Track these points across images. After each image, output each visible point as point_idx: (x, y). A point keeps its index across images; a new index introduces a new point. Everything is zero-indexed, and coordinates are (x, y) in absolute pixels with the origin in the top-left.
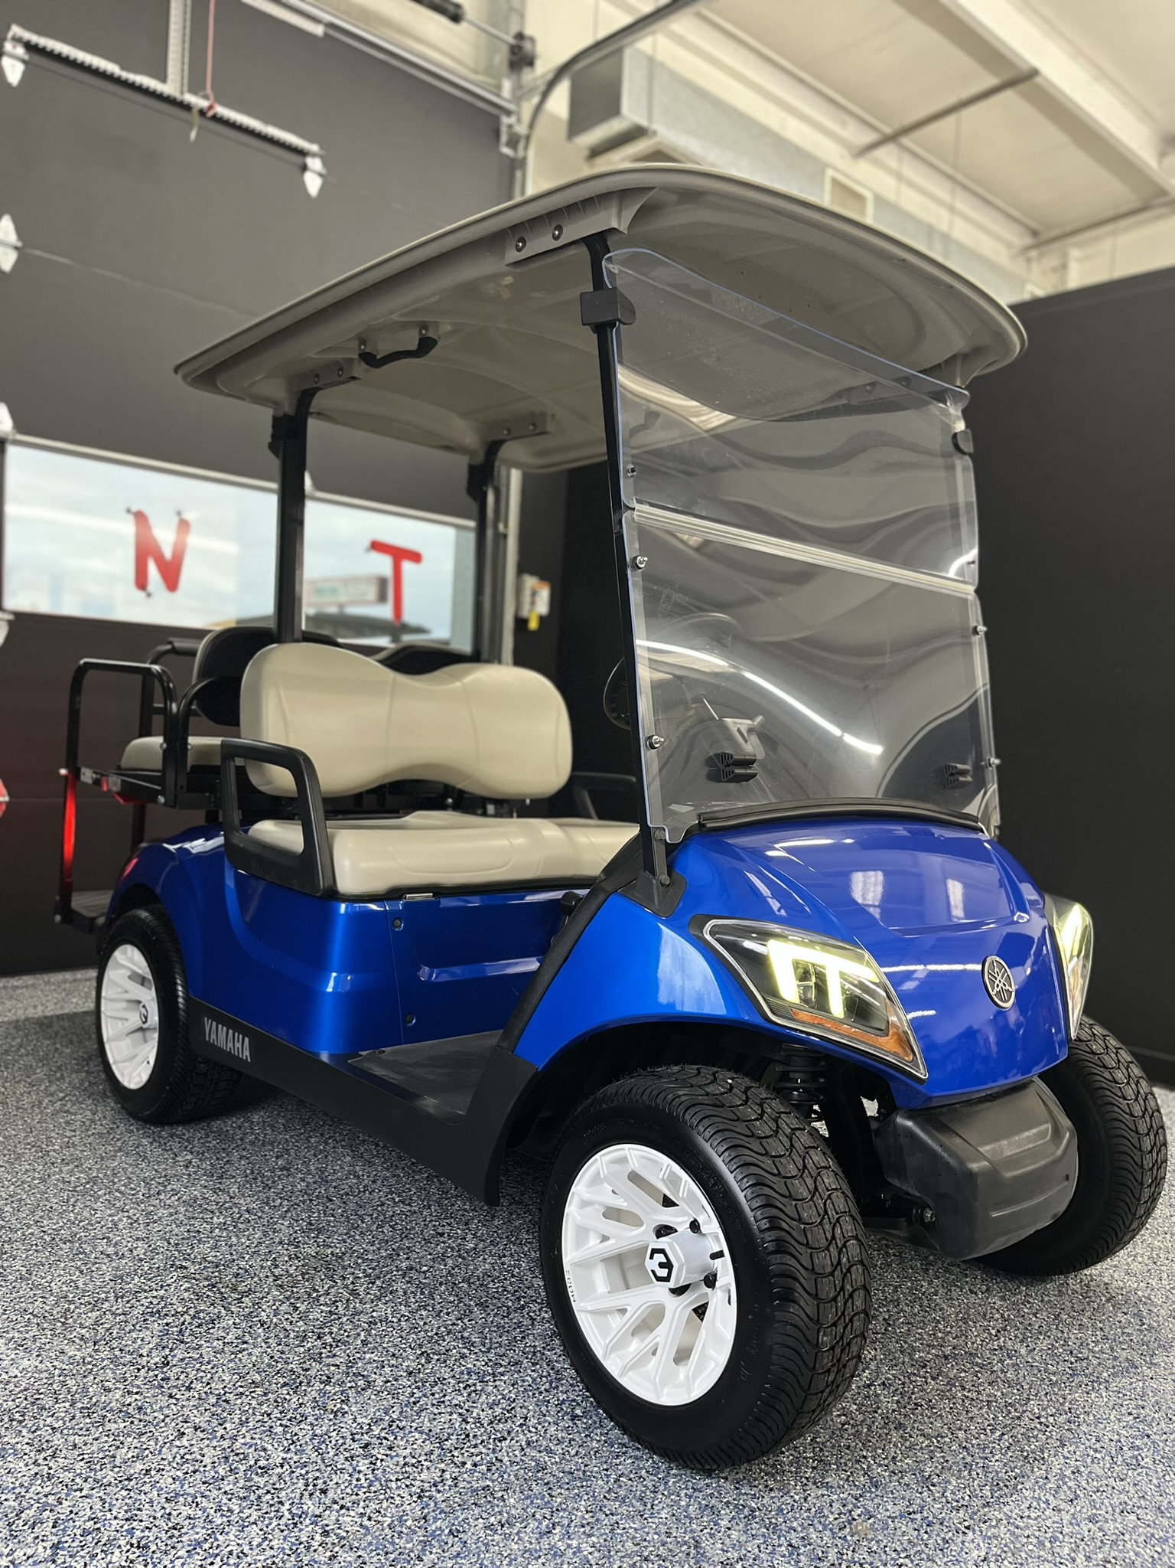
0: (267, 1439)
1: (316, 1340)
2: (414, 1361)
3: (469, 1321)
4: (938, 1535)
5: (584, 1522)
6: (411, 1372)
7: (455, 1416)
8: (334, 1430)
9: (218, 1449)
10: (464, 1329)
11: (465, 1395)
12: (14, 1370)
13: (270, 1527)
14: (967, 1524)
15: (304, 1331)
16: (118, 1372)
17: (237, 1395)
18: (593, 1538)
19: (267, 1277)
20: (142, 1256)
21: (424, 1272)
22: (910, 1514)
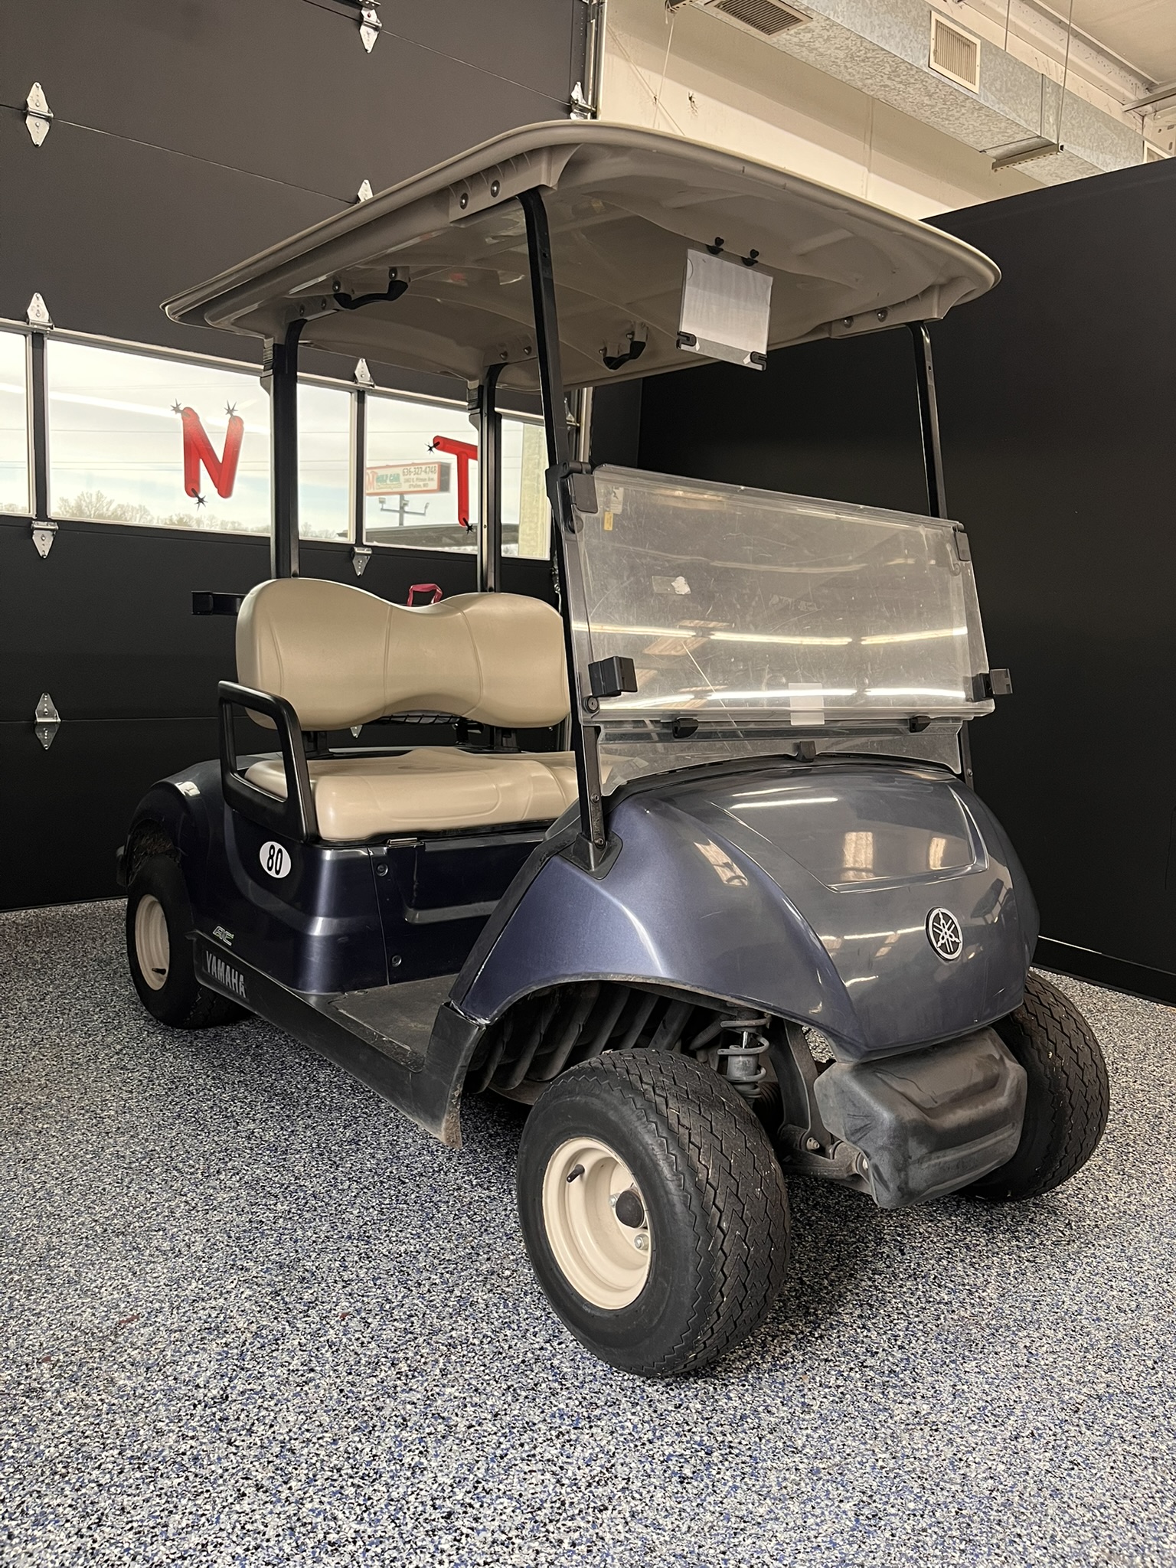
6: (496, 1415)
8: (413, 1493)
12: (59, 1404)
16: (172, 1408)
17: (304, 1442)
20: (200, 1254)
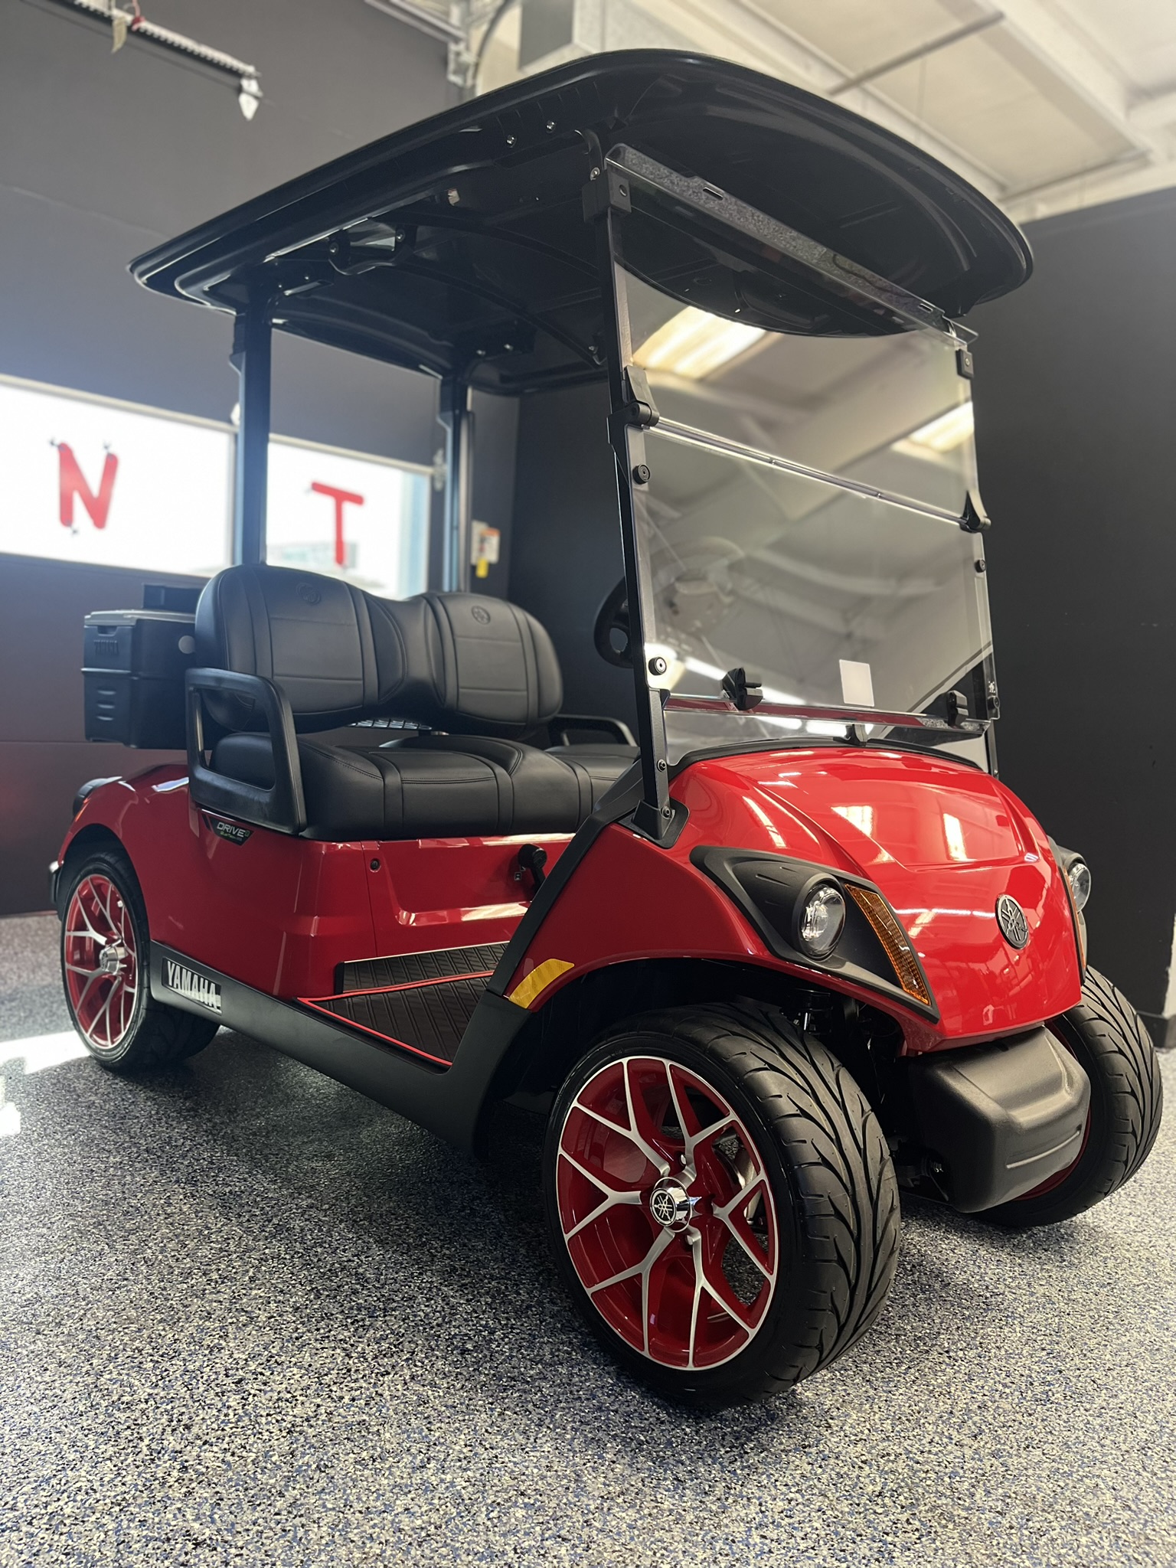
0: (134, 1375)
1: (201, 1277)
2: (302, 1297)
3: (366, 1257)
4: (833, 1469)
5: (462, 1456)
7: (338, 1351)
9: (80, 1384)
10: (360, 1266)
11: (352, 1330)
13: (127, 1463)
14: (864, 1458)
15: (190, 1268)
18: (469, 1472)
19: (158, 1214)
21: (326, 1210)
22: (805, 1448)
